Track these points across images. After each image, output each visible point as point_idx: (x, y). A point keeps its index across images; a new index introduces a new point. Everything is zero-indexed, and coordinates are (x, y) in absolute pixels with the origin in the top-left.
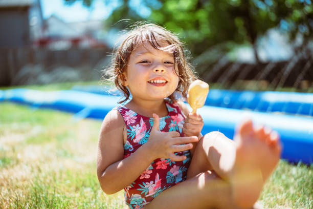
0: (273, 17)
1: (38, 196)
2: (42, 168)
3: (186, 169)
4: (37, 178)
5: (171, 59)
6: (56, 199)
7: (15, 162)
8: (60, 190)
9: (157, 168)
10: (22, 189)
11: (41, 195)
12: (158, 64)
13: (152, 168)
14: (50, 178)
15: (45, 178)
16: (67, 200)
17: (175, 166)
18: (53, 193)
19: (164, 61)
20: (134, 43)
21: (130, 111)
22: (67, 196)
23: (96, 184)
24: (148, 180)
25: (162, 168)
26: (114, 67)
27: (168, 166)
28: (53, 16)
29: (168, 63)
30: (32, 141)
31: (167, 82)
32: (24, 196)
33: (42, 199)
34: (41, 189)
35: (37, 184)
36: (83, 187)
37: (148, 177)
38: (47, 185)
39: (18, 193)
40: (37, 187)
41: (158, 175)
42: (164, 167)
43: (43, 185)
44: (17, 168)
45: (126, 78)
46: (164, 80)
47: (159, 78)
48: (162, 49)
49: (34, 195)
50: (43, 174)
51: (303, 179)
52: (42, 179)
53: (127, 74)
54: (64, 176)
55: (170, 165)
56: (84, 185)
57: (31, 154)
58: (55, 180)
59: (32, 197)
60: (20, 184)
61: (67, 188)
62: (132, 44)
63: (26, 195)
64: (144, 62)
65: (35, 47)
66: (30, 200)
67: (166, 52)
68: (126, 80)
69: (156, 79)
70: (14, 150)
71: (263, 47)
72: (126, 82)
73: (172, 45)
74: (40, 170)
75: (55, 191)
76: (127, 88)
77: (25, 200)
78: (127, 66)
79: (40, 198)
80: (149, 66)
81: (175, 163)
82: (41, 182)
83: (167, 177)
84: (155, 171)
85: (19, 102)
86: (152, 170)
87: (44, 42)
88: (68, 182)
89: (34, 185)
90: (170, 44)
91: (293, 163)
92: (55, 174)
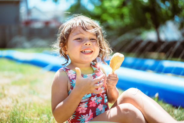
0: (170, 13)
1: (14, 118)
2: (19, 101)
3: (106, 106)
4: (15, 106)
5: (95, 37)
6: (25, 120)
7: (3, 96)
8: (28, 115)
9: (90, 106)
10: (5, 113)
11: (16, 117)
12: (87, 40)
13: (87, 106)
14: (23, 107)
15: (20, 107)
16: (31, 121)
17: (100, 105)
18: (23, 116)
19: (91, 38)
20: (71, 27)
21: (71, 70)
22: (32, 119)
23: (50, 113)
24: (85, 114)
25: (93, 106)
26: (59, 42)
27: (96, 104)
28: (34, 7)
29: (93, 39)
30: (15, 83)
31: (92, 52)
32: (6, 117)
33: (16, 120)
34: (17, 114)
35: (14, 111)
36: (42, 114)
37: (84, 112)
38: (21, 111)
39: (2, 115)
40: (14, 112)
41: (91, 110)
42: (94, 105)
43: (18, 111)
44: (4, 99)
45: (67, 49)
46: (91, 50)
47: (88, 49)
48: (89, 31)
49: (12, 117)
50: (19, 104)
51: (181, 117)
52: (18, 108)
53: (67, 47)
54: (32, 106)
55: (98, 104)
56: (43, 113)
57: (14, 91)
58: (26, 109)
59: (10, 118)
60: (4, 109)
61: (32, 114)
62: (70, 28)
63: (7, 116)
64: (78, 39)
65: (22, 26)
66: (9, 120)
67: (92, 33)
68: (67, 51)
69: (86, 49)
70: (3, 88)
71: (163, 32)
72: (66, 52)
73: (95, 28)
74: (17, 102)
75: (24, 115)
76: (67, 55)
77: (6, 120)
78: (67, 42)
79: (15, 120)
80: (81, 41)
81: (100, 103)
82: (17, 109)
83: (96, 111)
84: (89, 108)
85: (10, 58)
86: (87, 107)
87: (28, 23)
88: (34, 110)
89: (13, 111)
90: (94, 28)
91: (175, 107)
92: (26, 105)
